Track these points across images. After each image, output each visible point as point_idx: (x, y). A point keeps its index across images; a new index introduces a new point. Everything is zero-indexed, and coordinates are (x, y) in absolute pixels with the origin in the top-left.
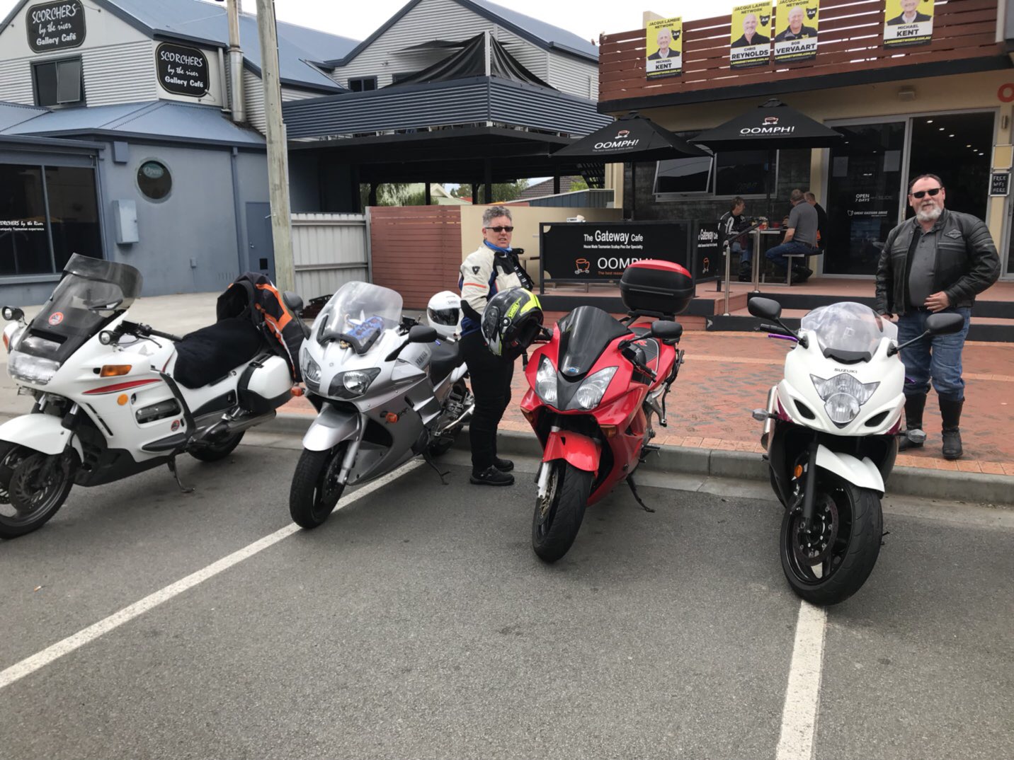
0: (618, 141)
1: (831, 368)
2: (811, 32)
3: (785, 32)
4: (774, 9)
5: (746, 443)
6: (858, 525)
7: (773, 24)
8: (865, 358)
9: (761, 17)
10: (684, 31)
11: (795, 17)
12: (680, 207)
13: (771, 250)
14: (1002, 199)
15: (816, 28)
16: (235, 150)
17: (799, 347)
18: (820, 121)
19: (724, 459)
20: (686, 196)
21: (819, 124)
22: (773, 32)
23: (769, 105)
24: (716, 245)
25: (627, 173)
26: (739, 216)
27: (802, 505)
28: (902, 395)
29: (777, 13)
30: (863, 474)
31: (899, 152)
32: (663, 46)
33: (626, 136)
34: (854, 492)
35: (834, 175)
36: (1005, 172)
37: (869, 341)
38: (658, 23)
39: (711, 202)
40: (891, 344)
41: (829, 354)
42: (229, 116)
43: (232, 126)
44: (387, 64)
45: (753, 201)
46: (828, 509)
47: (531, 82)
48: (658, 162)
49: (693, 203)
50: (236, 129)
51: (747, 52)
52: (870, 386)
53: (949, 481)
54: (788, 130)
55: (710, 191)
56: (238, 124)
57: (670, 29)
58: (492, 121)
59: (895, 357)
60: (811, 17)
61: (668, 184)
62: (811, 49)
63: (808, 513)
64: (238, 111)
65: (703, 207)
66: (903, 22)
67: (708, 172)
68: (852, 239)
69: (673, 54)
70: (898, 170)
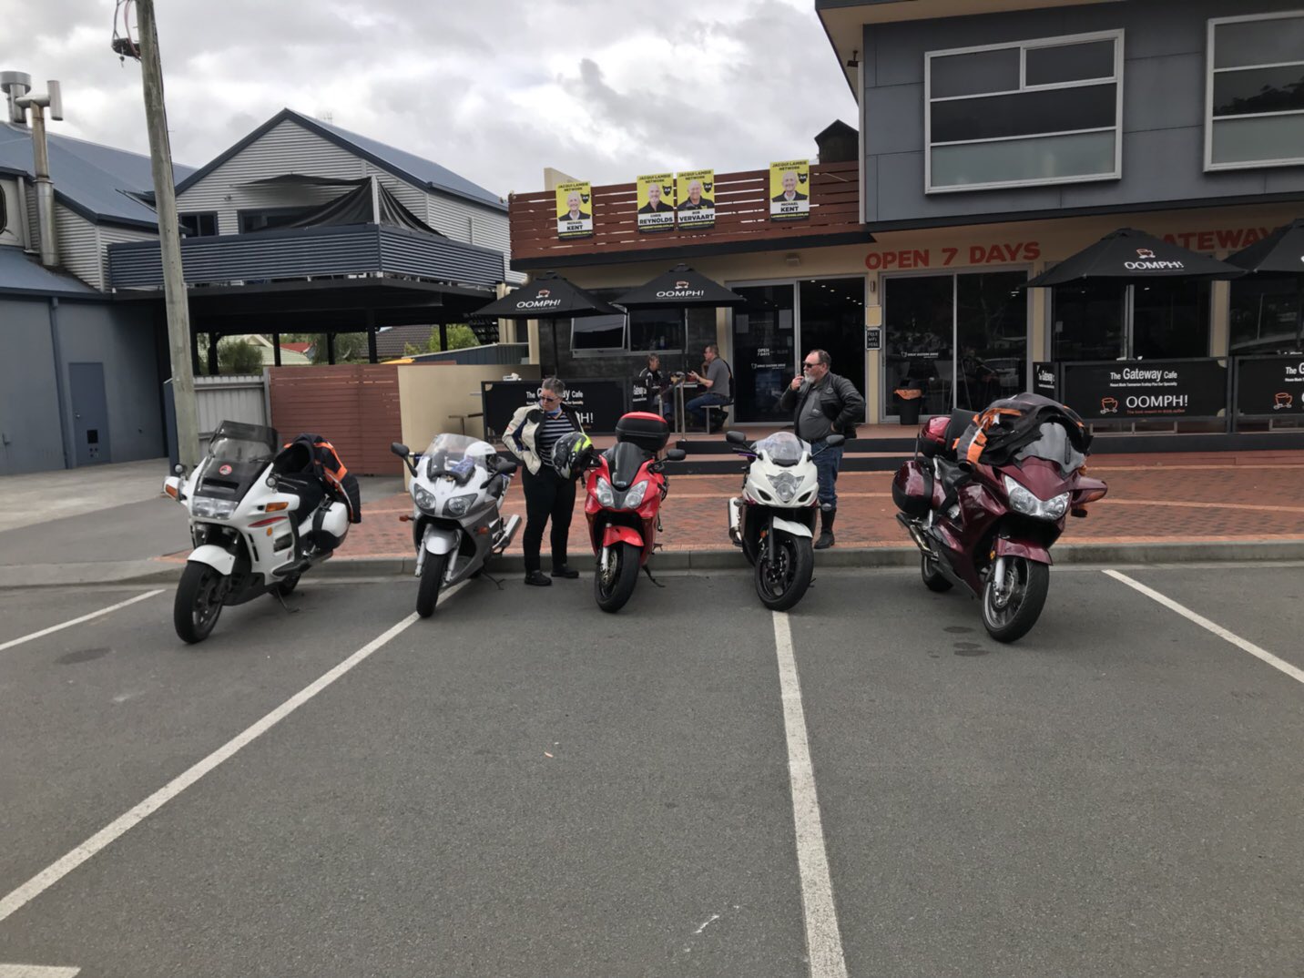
0: (539, 300)
1: (777, 470)
2: (709, 204)
3: (686, 203)
4: (675, 181)
5: (712, 545)
6: (800, 558)
7: (675, 195)
8: (795, 463)
9: (664, 188)
10: (593, 195)
11: (693, 189)
12: (597, 362)
13: (691, 402)
14: (877, 352)
15: (713, 200)
16: (56, 302)
17: (757, 459)
18: (721, 283)
19: (700, 555)
20: (602, 352)
21: (721, 287)
22: (676, 201)
23: (678, 269)
24: (645, 399)
25: (542, 330)
26: (656, 371)
27: (767, 554)
28: (817, 484)
29: (678, 184)
30: (799, 530)
31: (790, 311)
32: (574, 208)
33: (546, 296)
34: (796, 539)
35: (737, 332)
36: (877, 329)
37: (795, 454)
38: (567, 186)
39: (627, 358)
40: (808, 455)
41: (777, 462)
42: (37, 258)
43: (43, 271)
44: (230, 198)
45: (665, 356)
46: (783, 552)
47: (419, 229)
48: (573, 320)
49: (609, 359)
50: (49, 274)
51: (654, 218)
52: (800, 479)
53: (849, 553)
54: (699, 293)
55: (626, 347)
56: (49, 268)
57: (579, 192)
58: (384, 271)
59: (811, 462)
60: (708, 190)
61: (584, 340)
62: (710, 218)
63: (771, 557)
64: (49, 253)
65: (620, 362)
66: (785, 200)
67: (622, 328)
68: (757, 390)
69: (583, 216)
70: (790, 326)
